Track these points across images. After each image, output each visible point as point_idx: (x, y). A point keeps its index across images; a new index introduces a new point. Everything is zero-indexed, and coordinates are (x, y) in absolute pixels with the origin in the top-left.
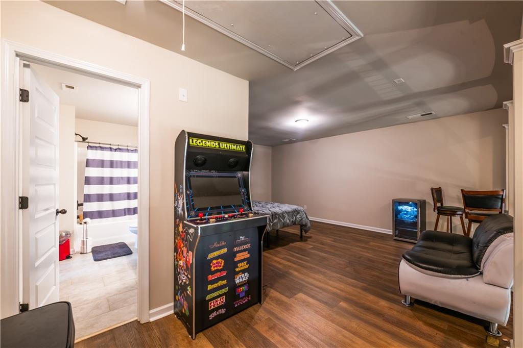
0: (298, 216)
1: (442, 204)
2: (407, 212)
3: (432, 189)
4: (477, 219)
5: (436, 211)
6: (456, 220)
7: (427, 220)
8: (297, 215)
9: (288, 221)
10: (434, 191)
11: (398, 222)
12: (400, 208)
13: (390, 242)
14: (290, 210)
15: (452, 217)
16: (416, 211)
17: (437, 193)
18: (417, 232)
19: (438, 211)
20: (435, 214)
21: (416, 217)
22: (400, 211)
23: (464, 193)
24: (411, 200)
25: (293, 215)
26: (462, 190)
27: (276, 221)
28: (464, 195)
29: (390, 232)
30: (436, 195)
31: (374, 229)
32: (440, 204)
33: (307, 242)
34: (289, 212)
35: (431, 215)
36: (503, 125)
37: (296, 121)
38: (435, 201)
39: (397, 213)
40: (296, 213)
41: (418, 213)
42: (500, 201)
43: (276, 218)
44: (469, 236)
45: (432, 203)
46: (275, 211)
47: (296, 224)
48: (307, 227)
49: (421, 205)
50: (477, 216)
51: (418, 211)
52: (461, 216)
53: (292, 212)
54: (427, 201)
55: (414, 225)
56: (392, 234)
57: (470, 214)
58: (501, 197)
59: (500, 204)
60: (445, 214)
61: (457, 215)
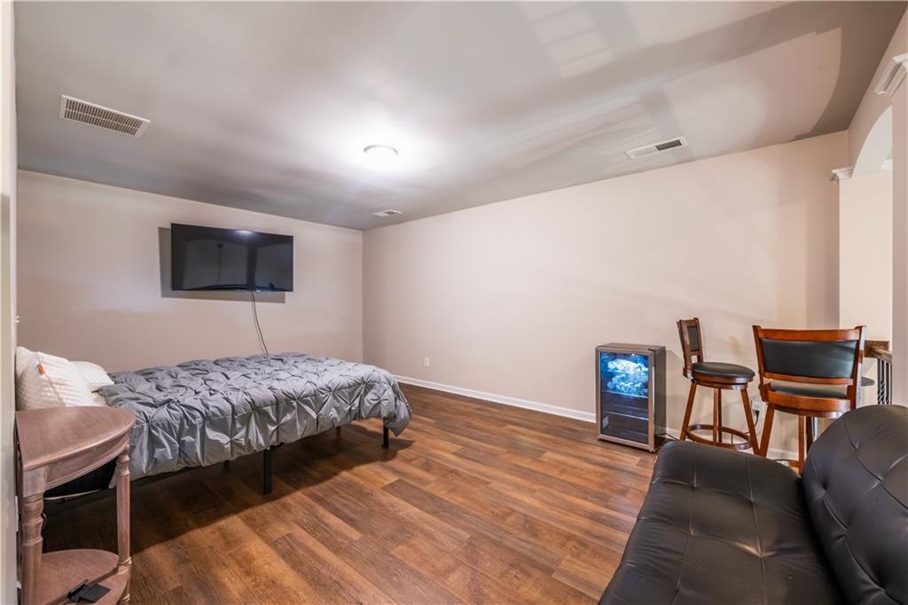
0: (370, 396)
1: (700, 358)
2: (627, 375)
3: (680, 323)
4: (793, 405)
5: (689, 375)
6: (732, 397)
7: (668, 393)
8: (366, 393)
9: (334, 413)
10: (685, 329)
11: (608, 399)
12: (612, 365)
13: (590, 448)
14: (344, 381)
15: (722, 390)
16: (645, 372)
17: (691, 331)
18: (647, 422)
19: (693, 374)
20: (687, 383)
21: (646, 385)
22: (612, 375)
23: (761, 335)
24: (636, 349)
25: (351, 394)
26: (755, 328)
27: (288, 417)
28: (759, 342)
29: (591, 417)
30: (690, 338)
31: (559, 411)
32: (696, 357)
33: (390, 463)
34: (340, 389)
35: (678, 384)
36: (834, 171)
37: (366, 149)
38: (688, 350)
39: (604, 376)
40: (361, 389)
41: (650, 377)
42: (851, 356)
43: (289, 408)
44: (765, 455)
45: (680, 355)
46: (286, 389)
47: (362, 418)
48: (398, 420)
49: (655, 359)
50: (790, 395)
51: (648, 373)
52: (743, 387)
53: (350, 386)
54: (667, 349)
55: (642, 403)
56: (595, 422)
57: (773, 390)
58: (853, 346)
59: (850, 364)
60: (709, 384)
61: (734, 386)
